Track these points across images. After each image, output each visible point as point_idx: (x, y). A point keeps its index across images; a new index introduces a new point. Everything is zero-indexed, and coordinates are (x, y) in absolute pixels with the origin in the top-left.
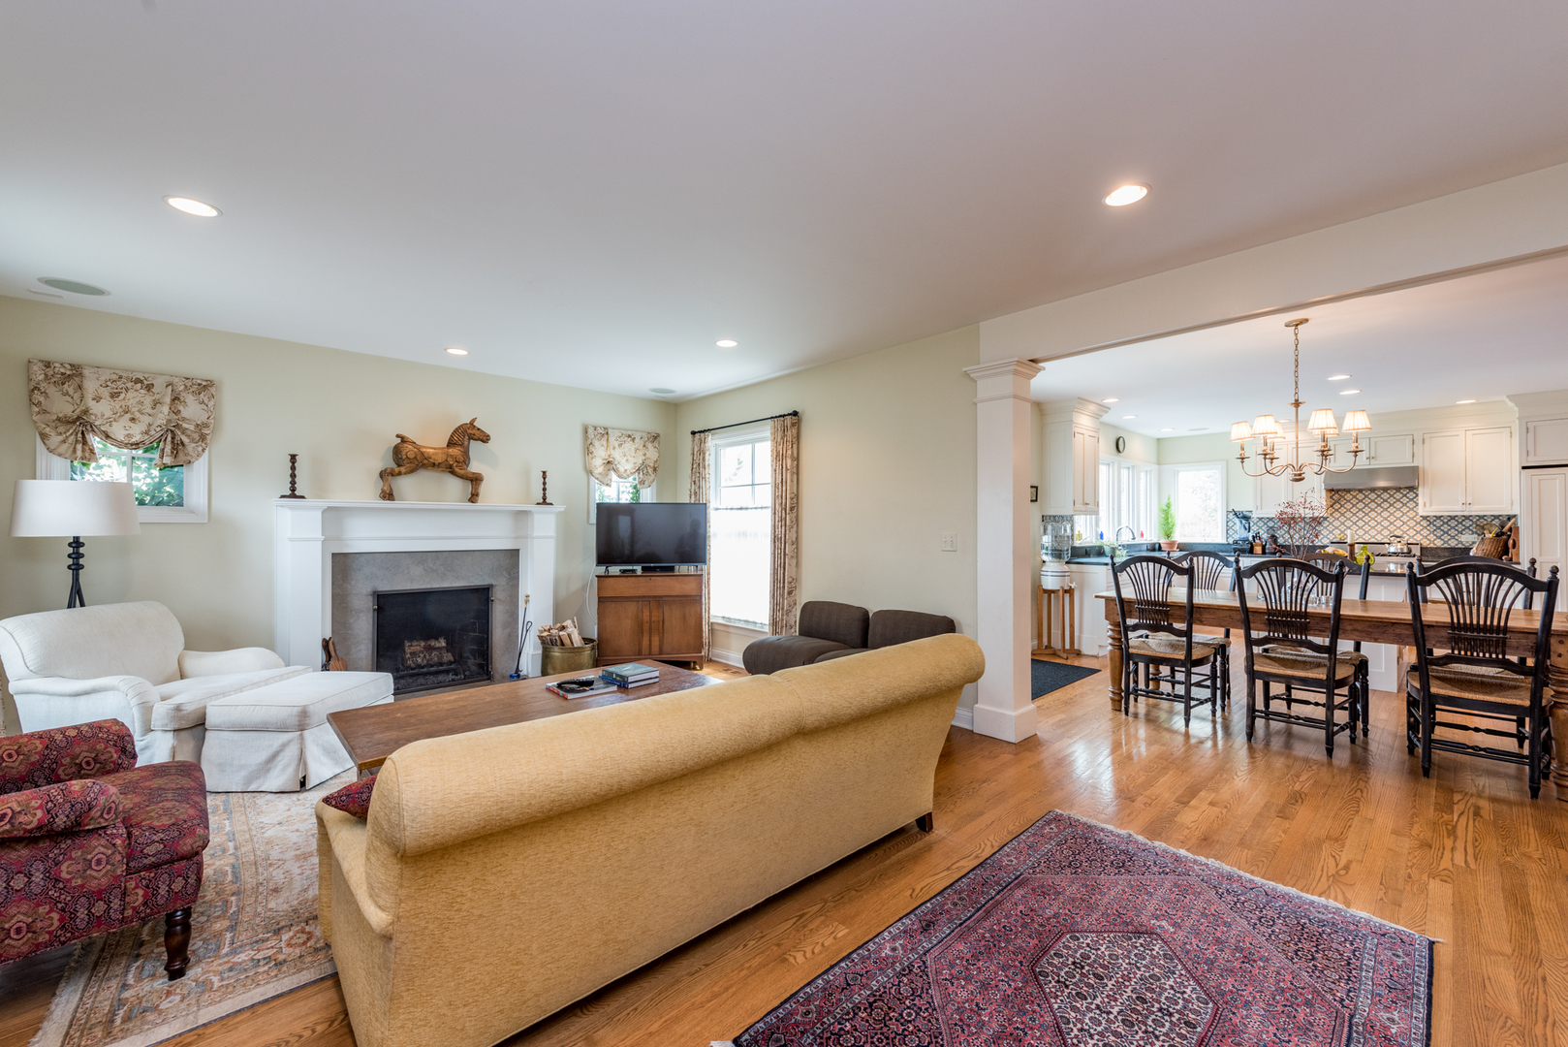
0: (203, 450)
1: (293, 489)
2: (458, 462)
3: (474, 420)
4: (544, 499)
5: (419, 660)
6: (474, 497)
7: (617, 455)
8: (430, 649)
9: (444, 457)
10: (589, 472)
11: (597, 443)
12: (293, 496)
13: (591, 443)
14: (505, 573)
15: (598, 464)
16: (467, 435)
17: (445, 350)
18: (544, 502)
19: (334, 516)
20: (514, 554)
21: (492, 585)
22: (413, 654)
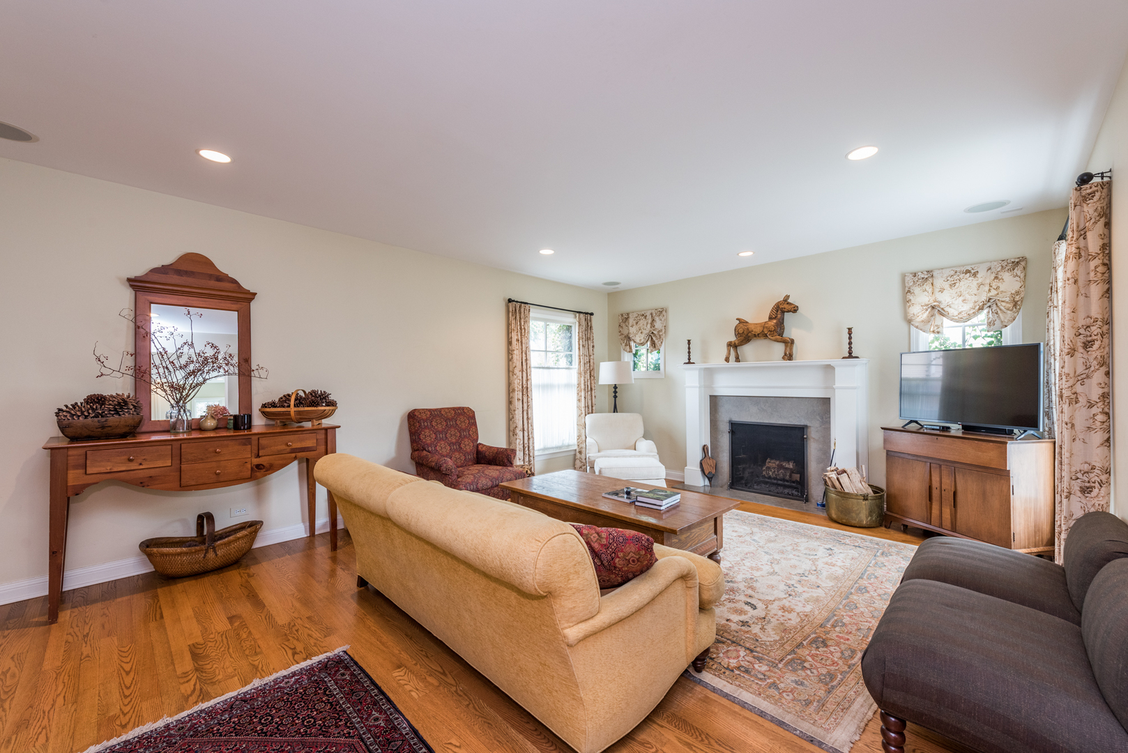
0: (662, 343)
1: (689, 359)
2: (771, 331)
3: (788, 297)
4: (850, 353)
5: (771, 473)
6: (789, 356)
7: (946, 298)
8: (781, 467)
9: (761, 329)
10: (909, 322)
11: (917, 290)
12: (689, 363)
13: (909, 291)
14: (818, 417)
15: (918, 311)
16: (783, 309)
17: (738, 254)
18: (850, 356)
19: (709, 373)
20: (826, 401)
21: (806, 426)
22: (769, 468)
